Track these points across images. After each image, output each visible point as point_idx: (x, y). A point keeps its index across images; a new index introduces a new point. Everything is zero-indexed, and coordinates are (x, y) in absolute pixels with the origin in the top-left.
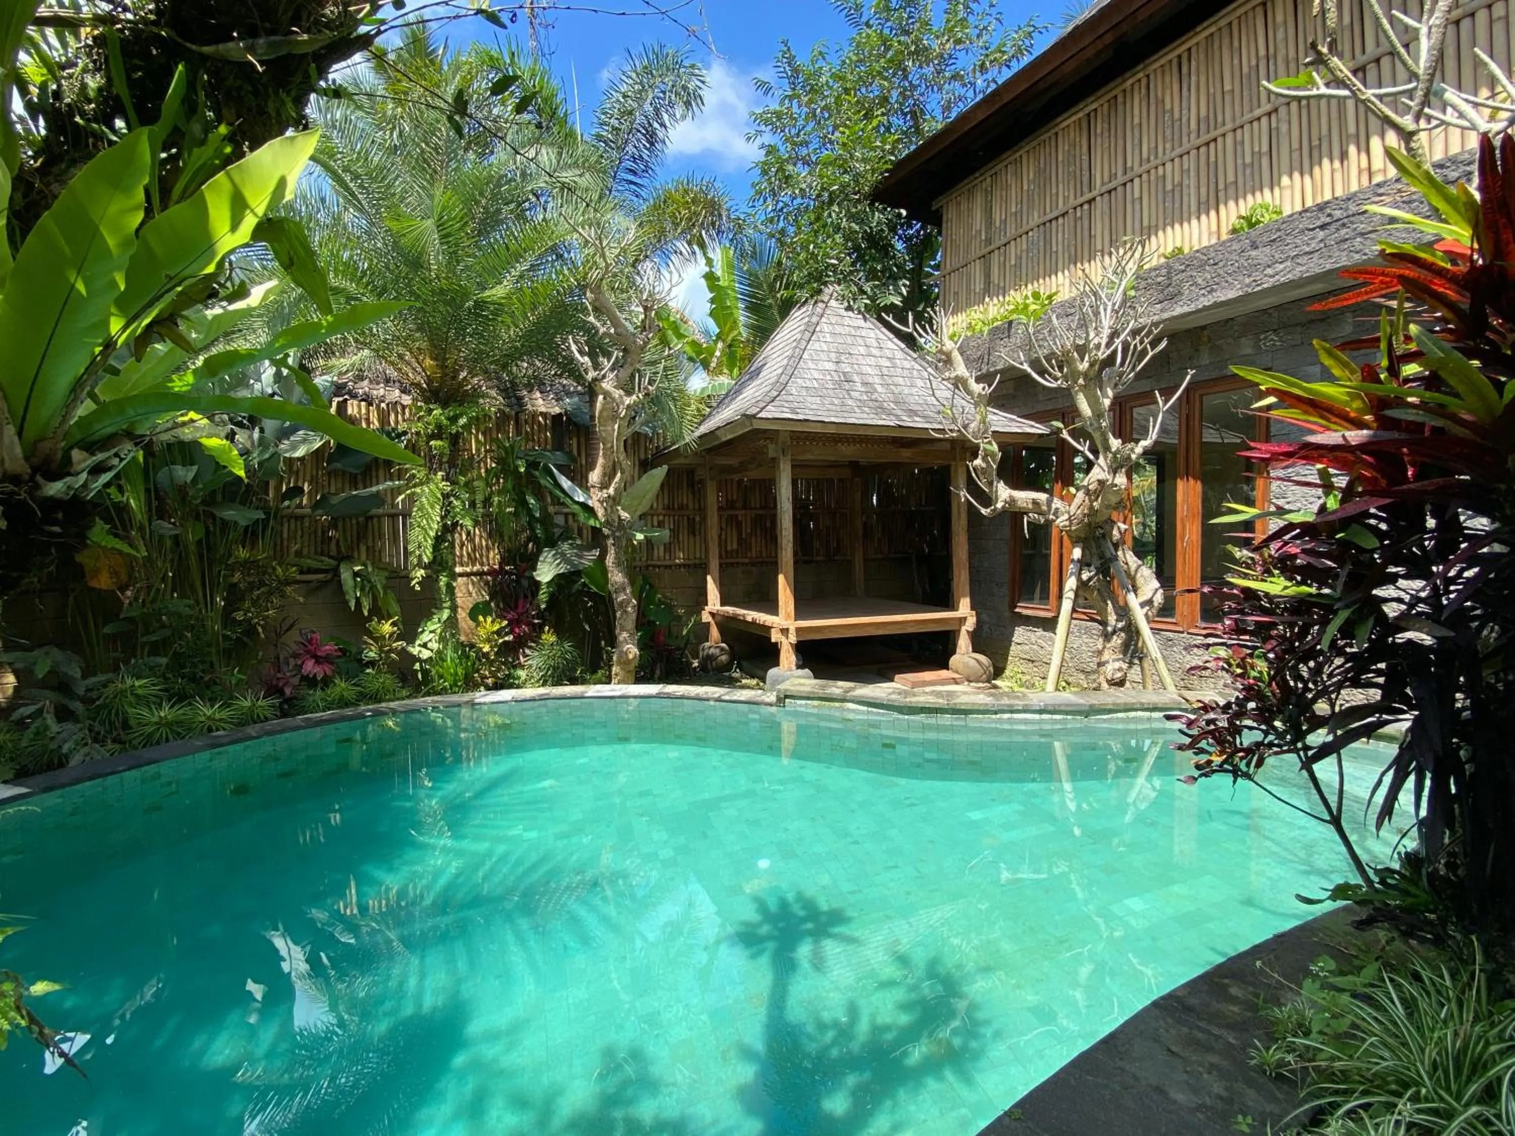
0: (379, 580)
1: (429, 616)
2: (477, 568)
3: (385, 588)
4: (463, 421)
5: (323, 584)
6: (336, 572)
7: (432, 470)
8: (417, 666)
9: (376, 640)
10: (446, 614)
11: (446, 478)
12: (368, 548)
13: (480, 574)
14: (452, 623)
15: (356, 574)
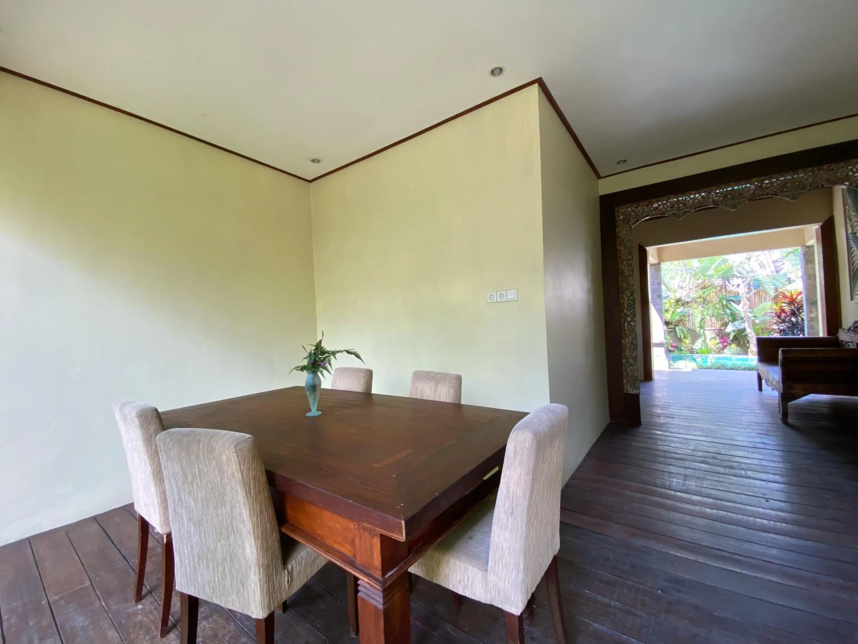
0: (685, 331)
1: (698, 339)
2: (713, 328)
3: (687, 332)
4: (706, 294)
5: (672, 331)
6: (674, 329)
7: (698, 306)
8: (695, 350)
9: (685, 344)
10: (703, 338)
11: (702, 307)
12: (682, 323)
13: (714, 330)
14: (705, 341)
15: (680, 329)
